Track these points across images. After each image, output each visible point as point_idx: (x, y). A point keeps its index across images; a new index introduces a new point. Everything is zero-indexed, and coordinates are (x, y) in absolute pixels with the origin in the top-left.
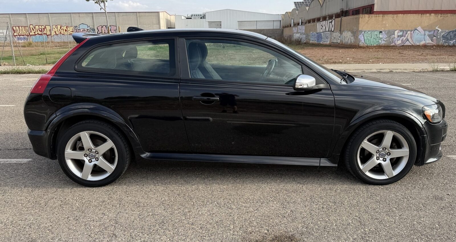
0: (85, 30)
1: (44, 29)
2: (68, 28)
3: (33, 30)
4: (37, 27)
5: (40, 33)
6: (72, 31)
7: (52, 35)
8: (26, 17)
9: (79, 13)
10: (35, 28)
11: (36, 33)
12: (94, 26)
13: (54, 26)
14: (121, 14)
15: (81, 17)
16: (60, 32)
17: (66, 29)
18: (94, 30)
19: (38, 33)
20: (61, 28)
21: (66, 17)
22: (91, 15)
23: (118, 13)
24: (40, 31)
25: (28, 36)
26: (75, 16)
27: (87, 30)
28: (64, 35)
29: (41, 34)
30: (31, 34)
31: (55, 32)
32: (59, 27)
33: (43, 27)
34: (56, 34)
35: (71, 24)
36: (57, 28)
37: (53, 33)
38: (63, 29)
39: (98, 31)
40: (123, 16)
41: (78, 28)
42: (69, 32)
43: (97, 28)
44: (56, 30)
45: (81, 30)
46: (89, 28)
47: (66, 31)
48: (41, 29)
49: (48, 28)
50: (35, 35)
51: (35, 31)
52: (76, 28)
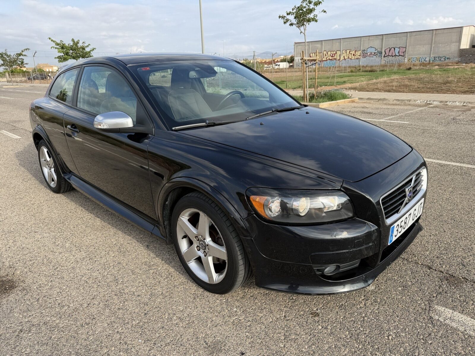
0: (372, 54)
1: (335, 54)
2: (356, 53)
3: (326, 56)
4: (329, 53)
5: (331, 58)
6: (360, 56)
7: (341, 59)
8: (322, 44)
9: (369, 36)
10: (327, 54)
11: (328, 59)
12: (382, 49)
13: (344, 51)
14: (414, 34)
15: (371, 40)
16: (349, 57)
17: (354, 53)
18: (382, 53)
19: (329, 59)
20: (350, 53)
21: (356, 41)
22: (381, 37)
23: (410, 33)
24: (331, 56)
25: (321, 61)
26: (365, 39)
27: (375, 53)
28: (351, 59)
29: (332, 60)
30: (323, 59)
31: (344, 57)
32: (348, 51)
33: (334, 52)
34: (344, 59)
35: (359, 48)
36: (346, 53)
37: (342, 58)
38: (351, 54)
39: (386, 54)
40: (416, 35)
41: (366, 52)
42: (356, 56)
43: (385, 51)
44: (345, 55)
45: (369, 54)
46: (376, 51)
47: (354, 55)
48: (333, 54)
49: (338, 53)
50: (327, 60)
51: (327, 57)
52: (364, 52)
